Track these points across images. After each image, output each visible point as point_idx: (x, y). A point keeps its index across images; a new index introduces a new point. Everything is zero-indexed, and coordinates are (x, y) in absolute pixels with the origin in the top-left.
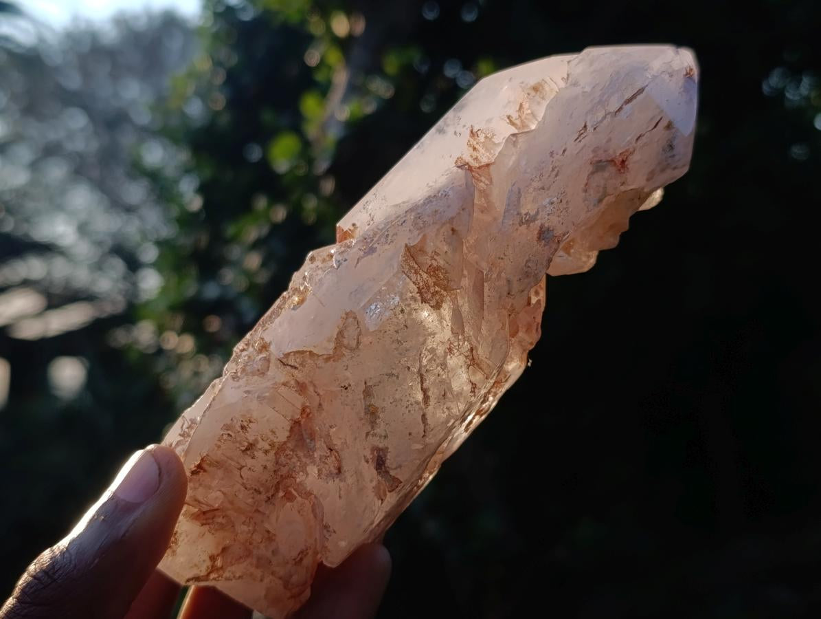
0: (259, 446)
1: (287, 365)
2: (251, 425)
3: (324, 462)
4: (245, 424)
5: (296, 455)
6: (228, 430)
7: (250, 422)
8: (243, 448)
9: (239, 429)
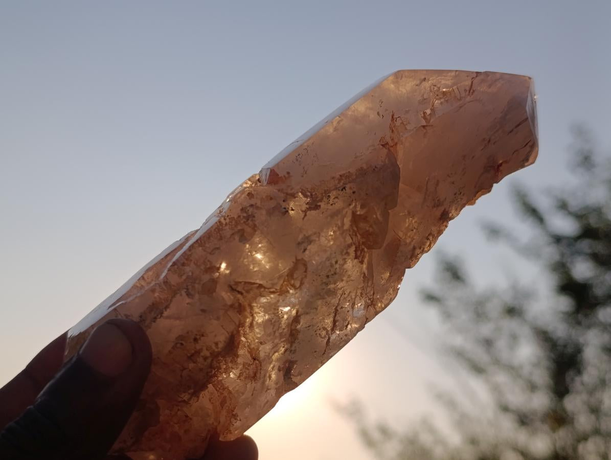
0: (202, 354)
1: (236, 290)
2: (202, 338)
3: (246, 368)
4: (198, 337)
5: (225, 361)
6: (182, 340)
7: (203, 336)
8: (189, 355)
9: (192, 341)
